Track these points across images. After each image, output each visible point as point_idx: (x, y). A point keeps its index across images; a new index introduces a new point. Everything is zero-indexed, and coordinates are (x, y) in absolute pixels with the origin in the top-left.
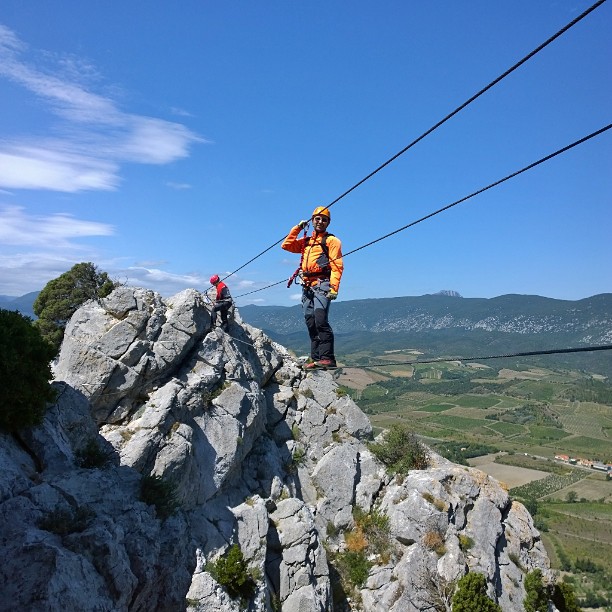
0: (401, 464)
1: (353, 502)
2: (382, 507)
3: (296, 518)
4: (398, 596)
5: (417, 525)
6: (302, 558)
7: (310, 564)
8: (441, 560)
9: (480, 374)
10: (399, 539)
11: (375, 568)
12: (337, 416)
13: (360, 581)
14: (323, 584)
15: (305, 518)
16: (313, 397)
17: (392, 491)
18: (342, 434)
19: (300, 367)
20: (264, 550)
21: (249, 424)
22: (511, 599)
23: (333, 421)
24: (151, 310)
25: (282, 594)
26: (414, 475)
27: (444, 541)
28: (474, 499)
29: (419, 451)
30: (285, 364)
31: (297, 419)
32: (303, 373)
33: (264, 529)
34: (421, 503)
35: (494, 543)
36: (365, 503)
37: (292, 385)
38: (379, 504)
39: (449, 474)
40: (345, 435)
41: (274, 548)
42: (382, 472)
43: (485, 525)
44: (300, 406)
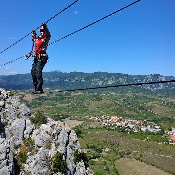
0: (39, 122)
1: (23, 137)
2: (33, 137)
3: (3, 144)
4: (36, 164)
5: (43, 141)
6: (4, 157)
7: (7, 159)
8: (50, 151)
9: (66, 94)
10: (37, 146)
11: (29, 157)
12: (19, 110)
13: (24, 162)
14: (11, 165)
15: (6, 144)
16: (11, 104)
17: (36, 132)
18: (20, 115)
19: (7, 95)
22: (70, 159)
23: (18, 111)
26: (44, 126)
27: (51, 145)
28: (60, 131)
29: (45, 118)
30: (2, 94)
31: (5, 111)
32: (8, 97)
34: (45, 134)
35: (65, 143)
36: (27, 136)
37: (4, 100)
38: (32, 136)
39: (53, 124)
40: (21, 115)
42: (33, 126)
43: (63, 138)
44: (6, 107)
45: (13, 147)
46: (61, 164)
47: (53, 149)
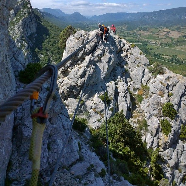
0: (156, 73)
1: (141, 82)
3: (122, 87)
4: (148, 106)
5: (157, 89)
6: (123, 96)
7: (125, 97)
8: (162, 99)
10: (151, 92)
11: (144, 99)
12: (139, 60)
13: (140, 102)
14: (129, 102)
15: (124, 87)
16: (132, 55)
17: (152, 80)
18: (140, 65)
19: (129, 46)
20: (114, 94)
21: (111, 64)
22: (183, 109)
24: (85, 37)
25: (119, 103)
26: (160, 77)
27: (164, 94)
28: (177, 83)
29: (161, 69)
30: (125, 46)
31: (127, 61)
32: (130, 48)
33: (114, 88)
34: (159, 84)
35: (180, 95)
36: (144, 83)
37: (127, 51)
38: (149, 83)
39: (169, 76)
40: (141, 65)
41: (117, 93)
42: (150, 75)
43: (178, 90)
44: (128, 57)
45: (133, 89)
46: (170, 112)
47: (165, 98)
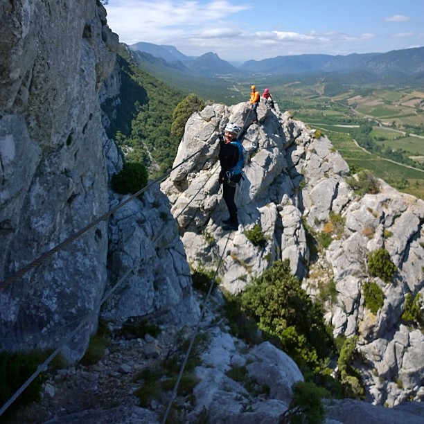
0: (362, 190)
1: (331, 209)
2: (346, 212)
3: (291, 215)
6: (292, 233)
7: (296, 236)
10: (349, 229)
11: (335, 241)
12: (329, 164)
13: (326, 247)
14: (303, 245)
15: (295, 216)
16: (316, 153)
17: (353, 204)
18: (329, 173)
19: (311, 136)
20: (273, 228)
21: (269, 170)
22: (413, 264)
23: (325, 166)
24: (222, 116)
25: (282, 247)
26: (368, 199)
27: (374, 232)
28: (402, 212)
30: (302, 134)
31: (305, 165)
32: (312, 140)
33: (274, 218)
34: (365, 212)
35: (408, 236)
36: (336, 209)
37: (305, 145)
38: (345, 210)
39: (388, 198)
40: (332, 173)
41: (279, 228)
42: (350, 195)
43: (405, 227)
44: (307, 158)
45: (313, 221)
46: (383, 267)
47: (375, 240)
